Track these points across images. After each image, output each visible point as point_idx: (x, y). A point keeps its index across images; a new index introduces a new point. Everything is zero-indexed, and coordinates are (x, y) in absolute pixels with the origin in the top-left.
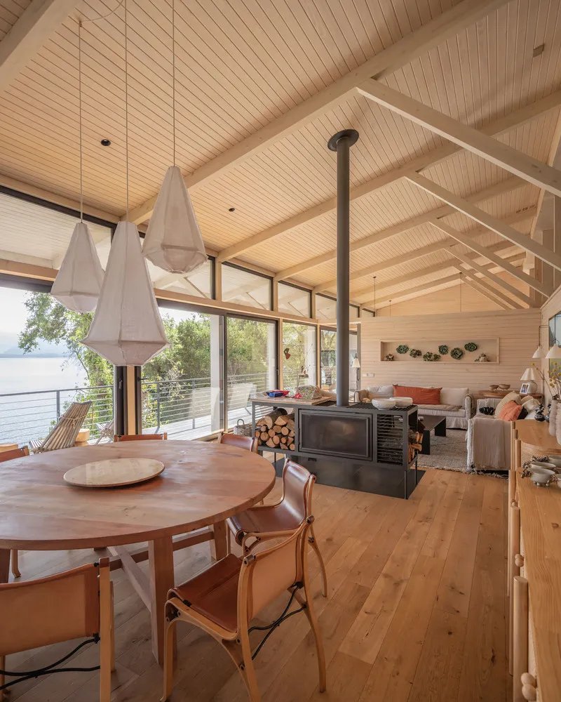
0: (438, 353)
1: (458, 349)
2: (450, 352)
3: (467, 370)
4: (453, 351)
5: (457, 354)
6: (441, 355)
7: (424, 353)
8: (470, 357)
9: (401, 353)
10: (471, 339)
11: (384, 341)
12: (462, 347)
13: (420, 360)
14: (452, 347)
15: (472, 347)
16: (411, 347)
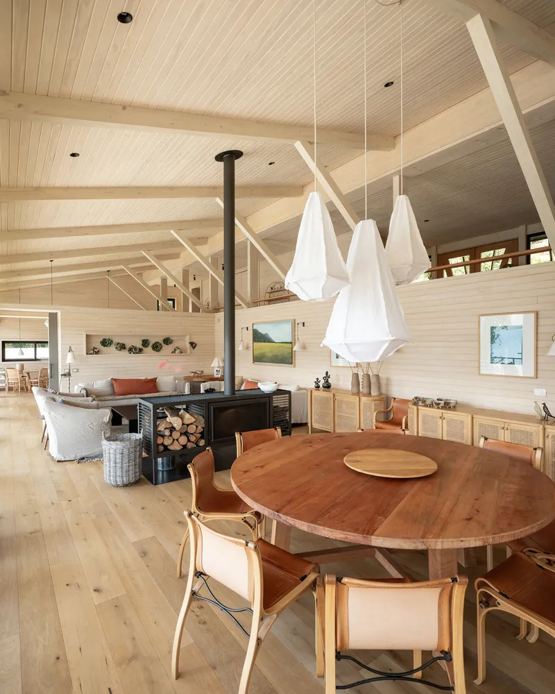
0: (141, 347)
1: (158, 343)
2: (151, 345)
3: (167, 360)
4: (154, 344)
5: (157, 347)
6: (143, 348)
7: (128, 346)
8: (167, 349)
9: (104, 346)
10: (166, 334)
11: (88, 333)
12: (160, 341)
13: (125, 353)
14: (152, 341)
15: (167, 341)
16: (116, 340)
